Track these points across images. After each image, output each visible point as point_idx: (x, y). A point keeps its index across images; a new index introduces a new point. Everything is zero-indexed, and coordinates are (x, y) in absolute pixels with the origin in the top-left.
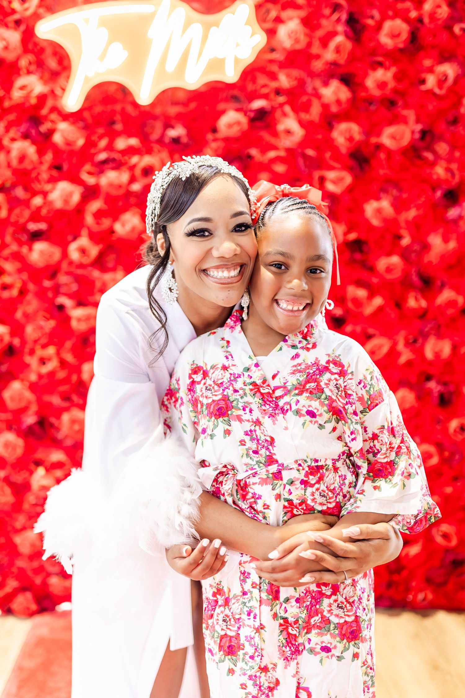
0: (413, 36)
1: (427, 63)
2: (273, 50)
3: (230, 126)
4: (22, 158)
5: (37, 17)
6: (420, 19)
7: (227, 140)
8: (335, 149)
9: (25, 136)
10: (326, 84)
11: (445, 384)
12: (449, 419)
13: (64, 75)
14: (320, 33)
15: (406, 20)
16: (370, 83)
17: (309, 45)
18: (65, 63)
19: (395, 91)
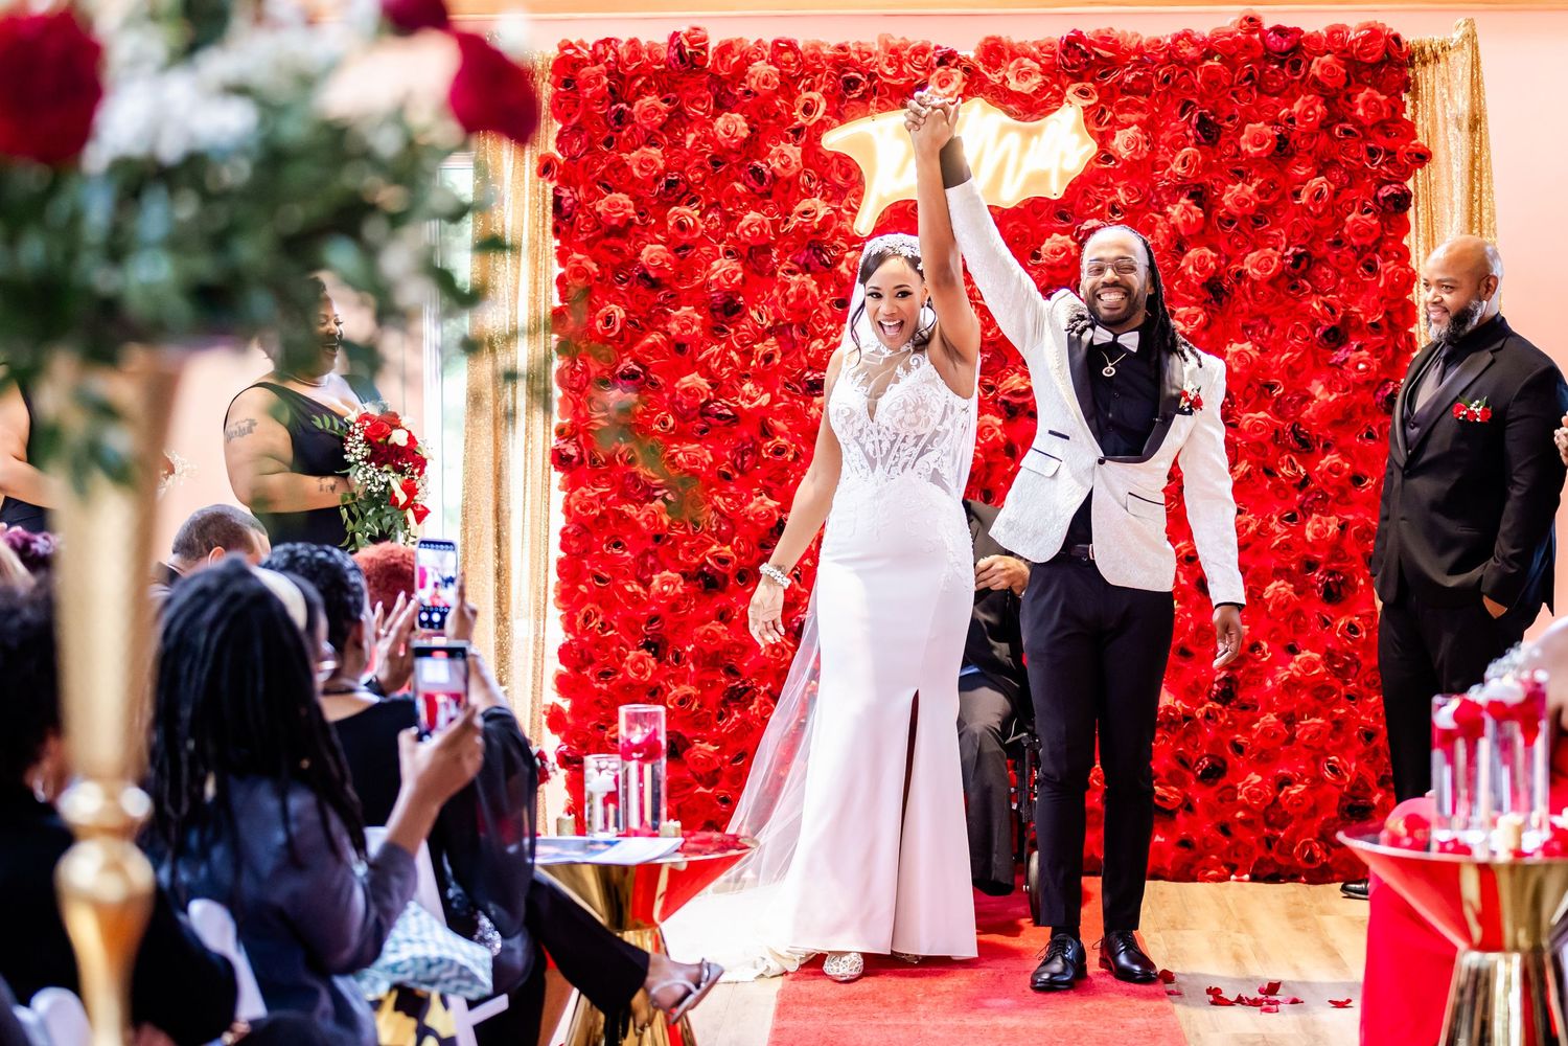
0: (1282, 142)
1: (1302, 172)
2: (1108, 158)
3: (1054, 252)
4: (802, 294)
5: (822, 126)
6: (1291, 120)
7: (1051, 267)
8: (1186, 278)
9: (806, 268)
10: (1174, 201)
11: (1331, 574)
12: (1338, 618)
13: (854, 190)
14: (1166, 136)
15: (1274, 122)
16: (1227, 199)
17: (1153, 151)
18: (854, 176)
19: (1260, 207)
